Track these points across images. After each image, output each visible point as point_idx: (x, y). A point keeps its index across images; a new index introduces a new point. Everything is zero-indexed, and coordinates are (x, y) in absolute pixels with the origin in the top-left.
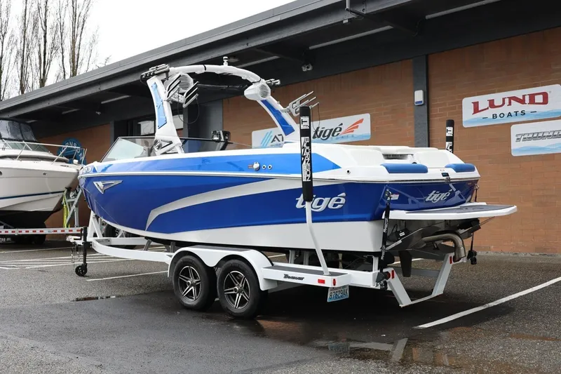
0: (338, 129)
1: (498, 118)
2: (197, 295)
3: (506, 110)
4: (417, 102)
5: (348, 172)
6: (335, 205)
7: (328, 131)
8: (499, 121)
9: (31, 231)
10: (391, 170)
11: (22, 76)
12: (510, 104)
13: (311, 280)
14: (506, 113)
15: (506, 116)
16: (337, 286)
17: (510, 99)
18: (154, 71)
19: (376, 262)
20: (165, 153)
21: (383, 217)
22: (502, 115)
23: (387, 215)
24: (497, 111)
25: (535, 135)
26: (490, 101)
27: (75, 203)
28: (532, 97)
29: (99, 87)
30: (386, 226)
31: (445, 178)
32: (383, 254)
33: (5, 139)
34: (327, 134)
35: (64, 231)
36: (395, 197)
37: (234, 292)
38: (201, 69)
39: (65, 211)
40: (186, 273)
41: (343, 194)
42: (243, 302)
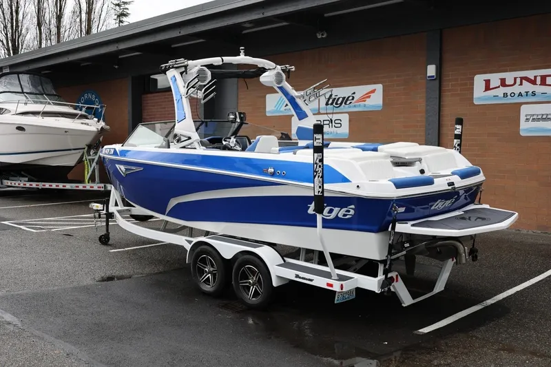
0: (351, 98)
1: (509, 97)
2: (214, 282)
3: (517, 89)
4: (429, 77)
5: (358, 186)
6: (345, 215)
7: (341, 99)
8: (509, 100)
9: (54, 186)
10: (399, 185)
11: (38, 12)
12: (521, 84)
13: (320, 282)
14: (517, 92)
15: (516, 95)
16: (344, 290)
17: (522, 79)
18: (173, 65)
19: (381, 268)
20: (184, 147)
21: (390, 229)
22: (513, 95)
23: (393, 228)
24: (508, 90)
25: (544, 117)
26: (502, 80)
27: (95, 161)
28: (544, 78)
29: (117, 45)
30: (392, 238)
31: (450, 188)
32: (388, 263)
33: (27, 93)
34: (339, 102)
35: (85, 187)
36: (402, 210)
37: (248, 284)
38: (219, 62)
39: (86, 167)
40: (204, 261)
41: (353, 206)
42: (256, 294)
